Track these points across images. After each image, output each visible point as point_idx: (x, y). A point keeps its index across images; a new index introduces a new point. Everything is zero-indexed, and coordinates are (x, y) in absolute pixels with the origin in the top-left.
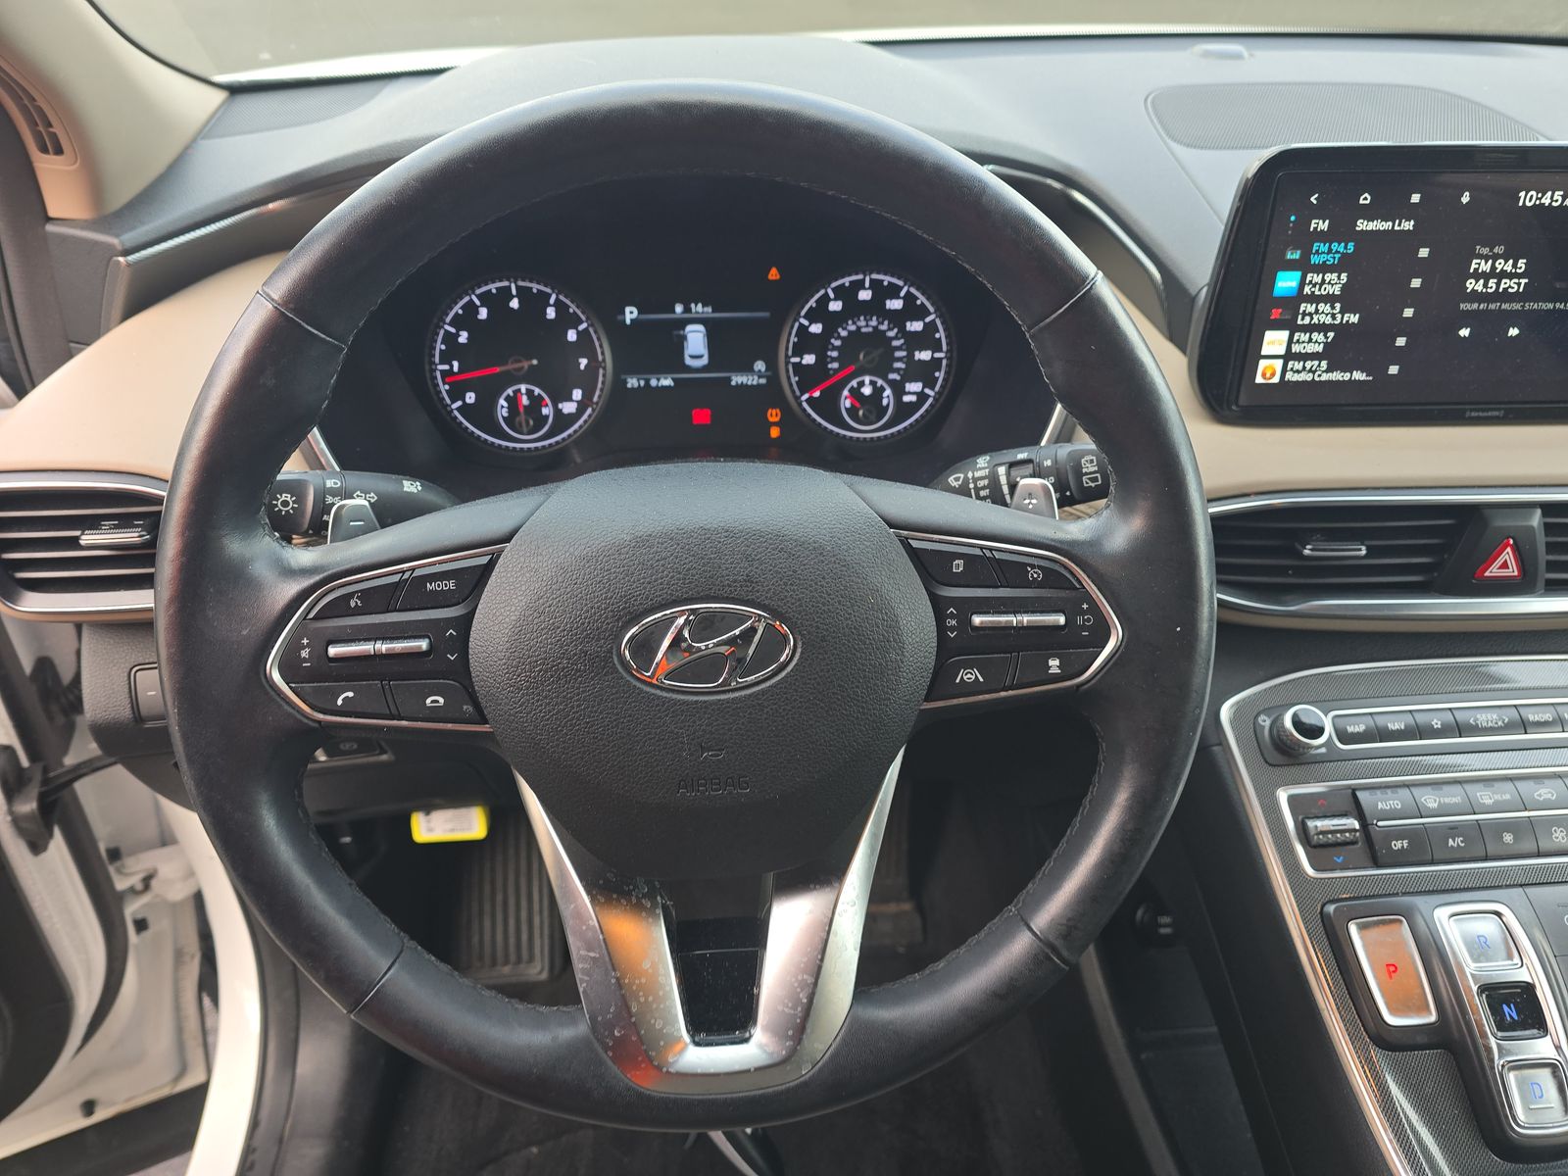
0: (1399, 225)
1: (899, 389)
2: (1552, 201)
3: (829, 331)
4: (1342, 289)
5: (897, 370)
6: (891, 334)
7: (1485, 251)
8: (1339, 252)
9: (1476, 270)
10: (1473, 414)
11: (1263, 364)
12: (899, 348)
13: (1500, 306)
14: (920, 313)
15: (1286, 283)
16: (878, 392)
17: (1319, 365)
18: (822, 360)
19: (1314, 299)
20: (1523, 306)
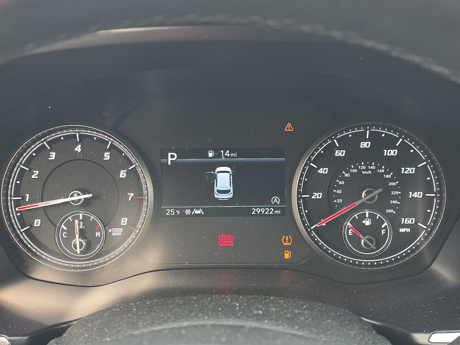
1: (395, 223)
3: (334, 174)
5: (393, 206)
6: (388, 176)
12: (394, 188)
14: (413, 161)
16: (377, 223)
18: (329, 196)
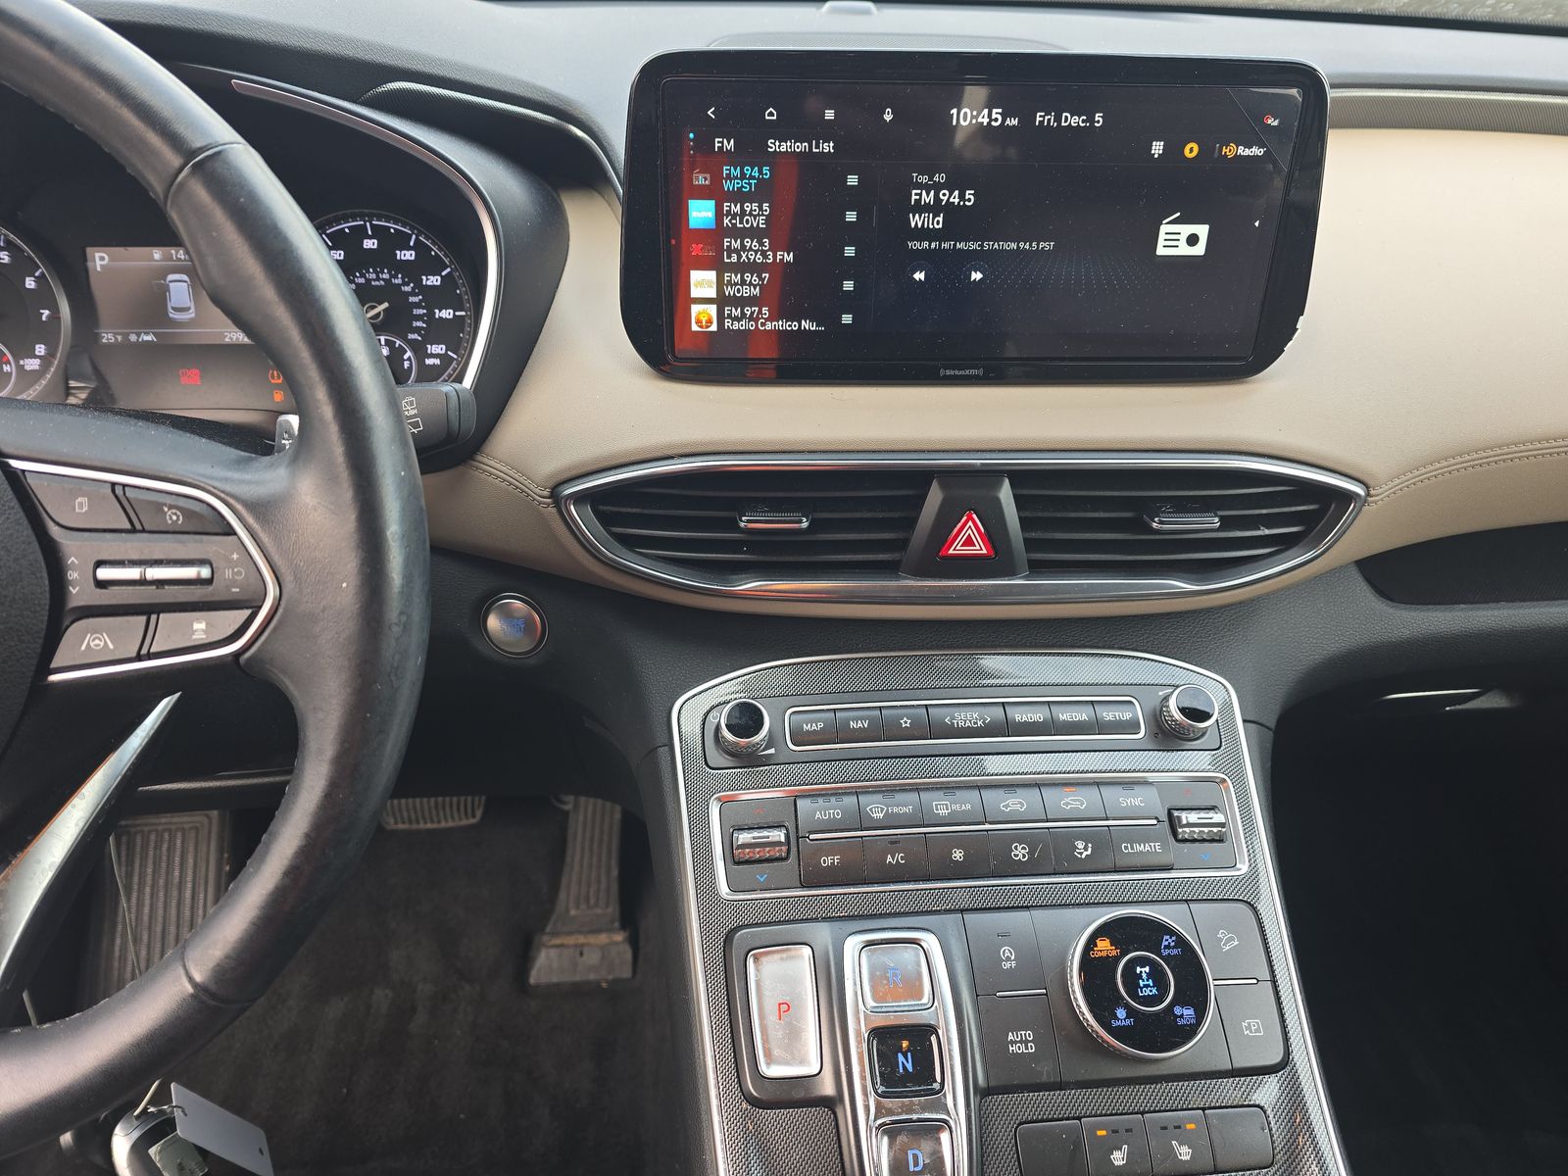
0: (817, 147)
1: (420, 350)
2: (991, 120)
4: (767, 222)
5: (417, 330)
6: (407, 289)
7: (924, 179)
8: (753, 178)
9: (918, 201)
10: (948, 372)
11: (695, 309)
12: (418, 305)
13: (955, 245)
14: (435, 267)
15: (701, 213)
16: (397, 353)
17: (760, 312)
19: (735, 233)
20: (981, 246)
